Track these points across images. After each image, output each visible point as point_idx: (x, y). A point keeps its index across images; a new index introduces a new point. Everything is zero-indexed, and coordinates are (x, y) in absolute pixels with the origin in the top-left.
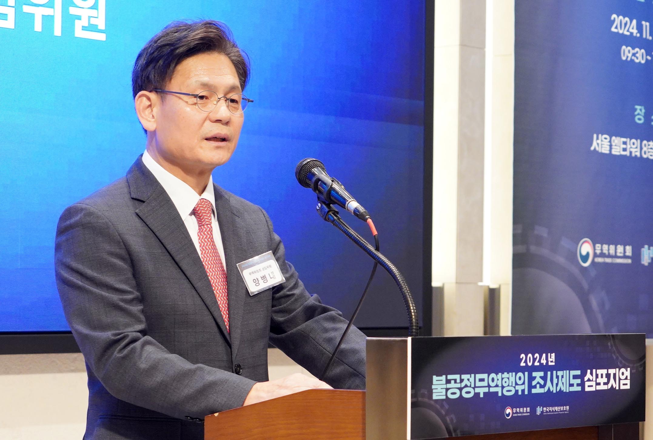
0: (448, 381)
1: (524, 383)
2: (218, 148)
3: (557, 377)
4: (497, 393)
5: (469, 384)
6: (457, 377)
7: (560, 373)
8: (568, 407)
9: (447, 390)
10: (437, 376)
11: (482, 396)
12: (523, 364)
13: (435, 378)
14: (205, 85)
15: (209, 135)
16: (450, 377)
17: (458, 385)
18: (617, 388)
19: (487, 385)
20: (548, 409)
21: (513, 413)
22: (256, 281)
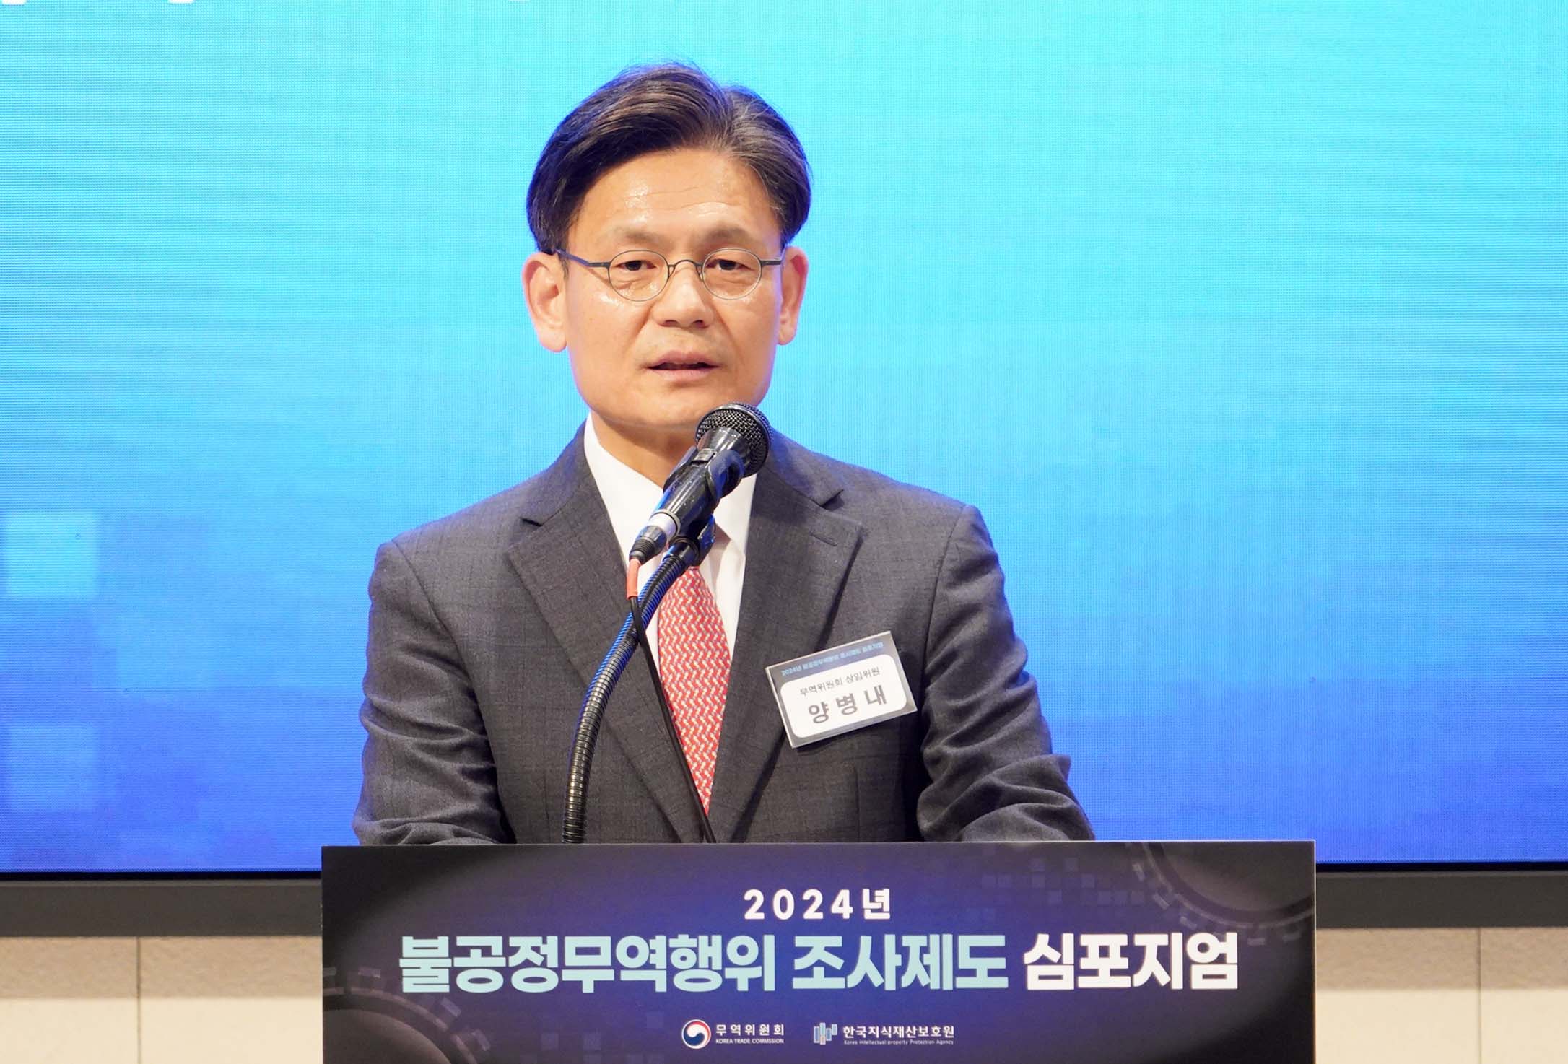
0: (456, 951)
1: (759, 962)
2: (680, 385)
3: (903, 951)
4: (652, 984)
5: (537, 959)
6: (495, 942)
7: (913, 942)
8: (949, 1031)
9: (454, 972)
10: (414, 938)
11: (588, 988)
12: (753, 914)
13: (408, 943)
14: (637, 237)
15: (654, 358)
16: (462, 941)
17: (501, 962)
18: (1178, 984)
19: (609, 963)
20: (865, 1030)
21: (715, 1035)
22: (820, 712)
